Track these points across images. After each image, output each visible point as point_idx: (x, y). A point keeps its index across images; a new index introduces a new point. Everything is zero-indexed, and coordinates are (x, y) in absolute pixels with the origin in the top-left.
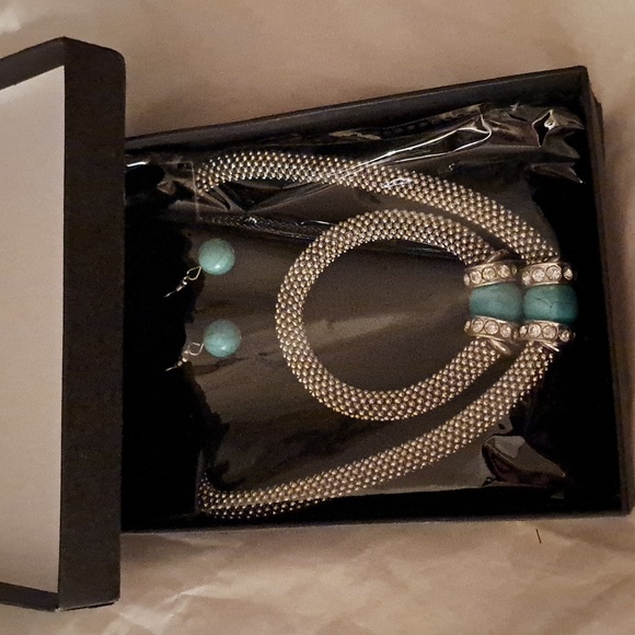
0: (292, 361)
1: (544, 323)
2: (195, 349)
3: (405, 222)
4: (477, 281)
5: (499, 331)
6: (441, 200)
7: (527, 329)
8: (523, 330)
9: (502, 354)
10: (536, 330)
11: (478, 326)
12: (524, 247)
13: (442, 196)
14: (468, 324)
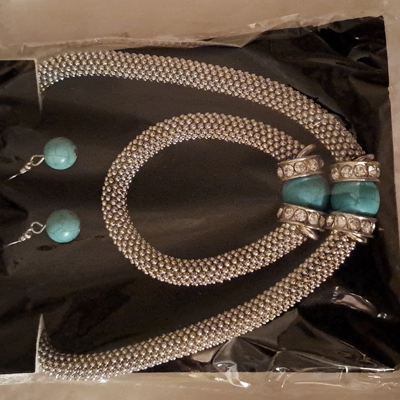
0: (117, 240)
1: (349, 216)
2: (37, 228)
3: (223, 123)
4: (290, 174)
5: (307, 218)
6: (264, 97)
7: (334, 219)
8: (330, 220)
9: (309, 238)
10: (341, 221)
11: (289, 212)
12: (335, 145)
13: (265, 93)
14: (281, 210)
